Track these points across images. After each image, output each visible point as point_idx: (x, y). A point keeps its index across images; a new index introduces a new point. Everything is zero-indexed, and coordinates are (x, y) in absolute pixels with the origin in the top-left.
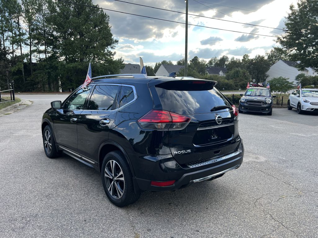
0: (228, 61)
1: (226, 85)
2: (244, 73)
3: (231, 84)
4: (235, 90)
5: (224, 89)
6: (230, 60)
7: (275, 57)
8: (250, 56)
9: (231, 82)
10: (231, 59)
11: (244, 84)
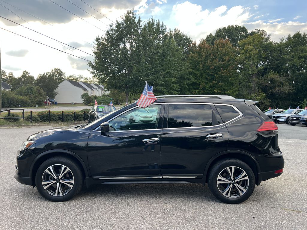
0: (5, 75)
1: (21, 102)
2: (39, 90)
3: (27, 101)
4: (31, 106)
5: (20, 105)
6: (7, 74)
7: (56, 77)
8: (30, 73)
9: (25, 98)
10: (9, 74)
11: (40, 101)
